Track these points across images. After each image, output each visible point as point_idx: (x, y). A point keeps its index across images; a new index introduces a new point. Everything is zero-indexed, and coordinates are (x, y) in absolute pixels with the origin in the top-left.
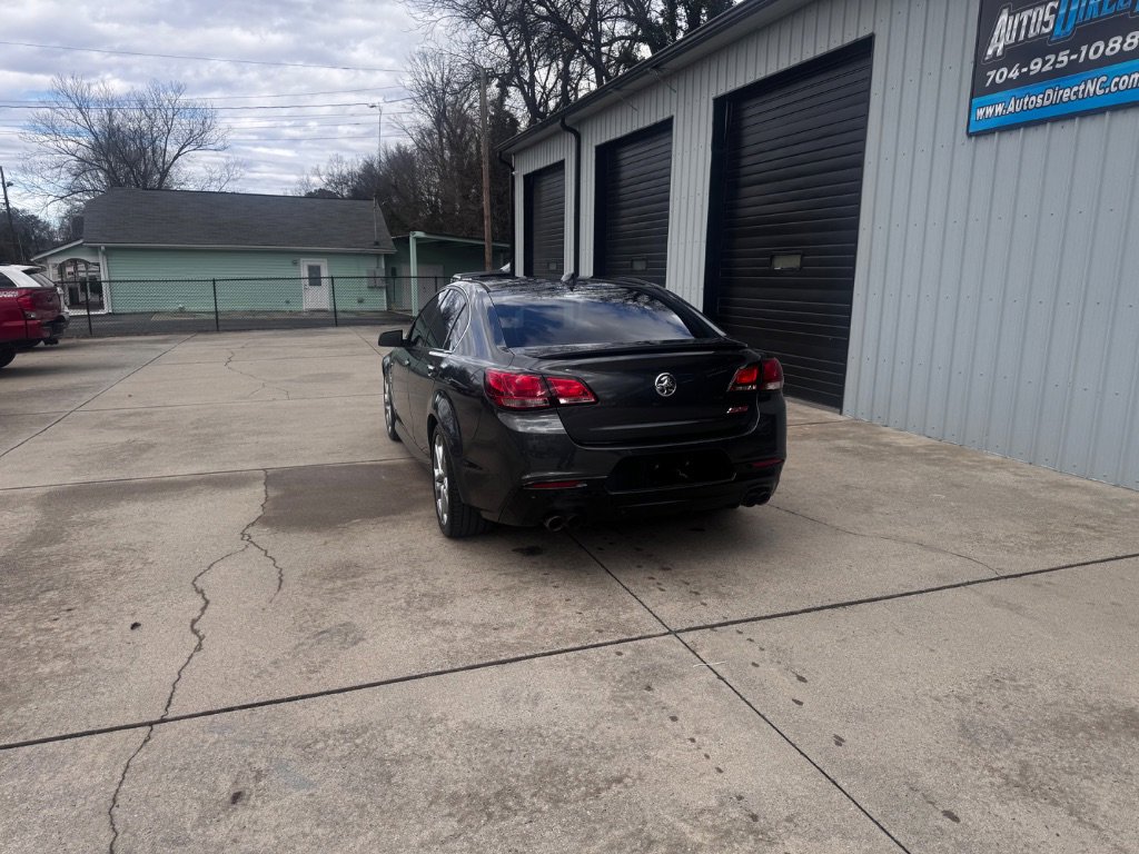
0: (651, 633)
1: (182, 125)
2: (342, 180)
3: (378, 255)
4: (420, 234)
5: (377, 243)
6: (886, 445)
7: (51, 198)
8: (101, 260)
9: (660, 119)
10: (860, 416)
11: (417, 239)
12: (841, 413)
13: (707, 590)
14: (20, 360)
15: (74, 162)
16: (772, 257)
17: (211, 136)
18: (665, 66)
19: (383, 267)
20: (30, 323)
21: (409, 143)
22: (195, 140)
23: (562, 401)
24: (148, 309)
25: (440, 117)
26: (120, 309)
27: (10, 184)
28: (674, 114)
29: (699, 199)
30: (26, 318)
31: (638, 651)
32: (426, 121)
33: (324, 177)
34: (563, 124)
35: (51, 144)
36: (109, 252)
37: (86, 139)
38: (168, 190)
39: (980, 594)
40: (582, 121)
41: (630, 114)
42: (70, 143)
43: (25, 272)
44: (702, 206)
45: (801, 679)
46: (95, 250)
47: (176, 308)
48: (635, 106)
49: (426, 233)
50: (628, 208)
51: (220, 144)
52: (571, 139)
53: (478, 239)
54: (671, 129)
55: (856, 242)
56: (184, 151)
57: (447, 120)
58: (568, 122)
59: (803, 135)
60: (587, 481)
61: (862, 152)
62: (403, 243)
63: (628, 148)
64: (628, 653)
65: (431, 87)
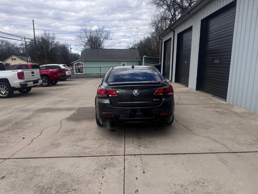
0: (120, 155)
1: (104, 35)
2: (136, 45)
3: (137, 61)
4: (145, 56)
5: (137, 59)
6: (232, 111)
7: (80, 51)
8: (83, 63)
9: (190, 26)
10: (230, 103)
11: (145, 57)
12: (226, 101)
13: (143, 146)
14: (59, 83)
15: (84, 44)
16: (214, 60)
17: (109, 37)
18: (190, 13)
19: (138, 64)
20: (58, 76)
21: (150, 36)
22: (106, 38)
23: (110, 96)
24: (90, 73)
25: (157, 29)
26: (86, 73)
27: (72, 48)
28: (193, 24)
29: (197, 45)
30: (58, 75)
31: (112, 159)
32: (153, 30)
33: (132, 45)
34: (170, 29)
35: (80, 40)
36: (85, 61)
37: (86, 39)
38: (102, 49)
39: (218, 156)
40: (175, 28)
41: (184, 25)
42: (83, 40)
43: (63, 66)
44: (198, 47)
45: (144, 172)
46: (82, 61)
47: (97, 73)
48: (185, 24)
49: (146, 56)
50: (185, 48)
51: (110, 39)
52: (173, 33)
53: (158, 57)
54: (192, 29)
55: (231, 55)
56: (104, 40)
57: (158, 30)
58: (171, 29)
59: (222, 27)
60: (114, 115)
61: (233, 32)
62: (142, 58)
63: (184, 34)
64: (109, 159)
65: (155, 23)
